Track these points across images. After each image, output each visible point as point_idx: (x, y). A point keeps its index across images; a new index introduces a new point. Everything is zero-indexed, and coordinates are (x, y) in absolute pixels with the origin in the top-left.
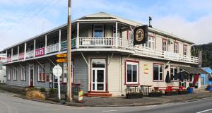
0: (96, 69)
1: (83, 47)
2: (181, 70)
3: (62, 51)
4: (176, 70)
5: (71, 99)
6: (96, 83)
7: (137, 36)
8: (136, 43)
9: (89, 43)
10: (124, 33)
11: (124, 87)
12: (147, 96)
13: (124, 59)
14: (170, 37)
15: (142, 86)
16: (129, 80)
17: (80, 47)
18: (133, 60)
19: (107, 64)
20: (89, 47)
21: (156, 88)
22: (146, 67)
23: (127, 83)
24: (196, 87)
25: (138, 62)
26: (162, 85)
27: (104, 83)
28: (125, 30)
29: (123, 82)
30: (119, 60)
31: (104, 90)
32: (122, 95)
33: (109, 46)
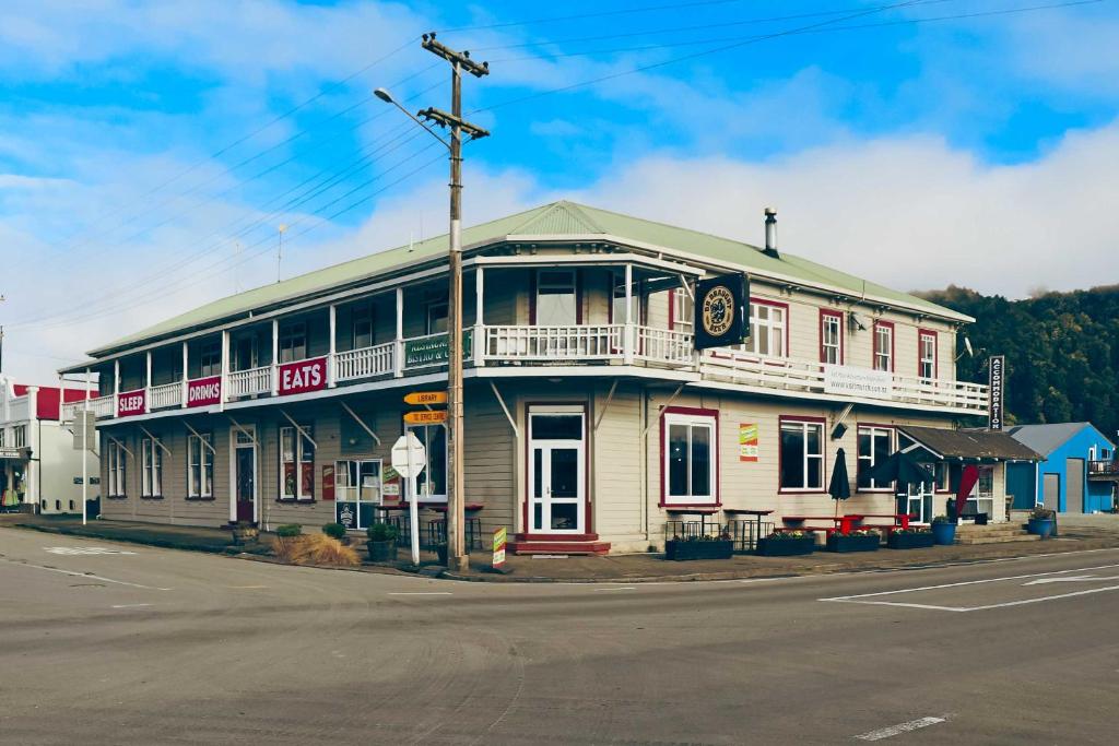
0: (548, 446)
1: (500, 364)
2: (904, 442)
3: (406, 375)
4: (883, 443)
5: (465, 560)
6: (547, 501)
7: (707, 314)
8: (702, 341)
9: (521, 346)
10: (658, 300)
11: (659, 517)
12: (751, 552)
13: (655, 406)
14: (852, 301)
15: (730, 513)
16: (678, 489)
17: (488, 363)
18: (695, 405)
19: (591, 428)
20: (524, 363)
21: (794, 523)
22: (749, 434)
23: (670, 499)
24: (982, 519)
25: (715, 413)
26: (819, 509)
27: (580, 501)
28: (658, 287)
29: (655, 497)
30: (635, 407)
31: (581, 530)
32: (651, 549)
33: (599, 356)
